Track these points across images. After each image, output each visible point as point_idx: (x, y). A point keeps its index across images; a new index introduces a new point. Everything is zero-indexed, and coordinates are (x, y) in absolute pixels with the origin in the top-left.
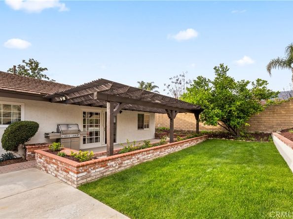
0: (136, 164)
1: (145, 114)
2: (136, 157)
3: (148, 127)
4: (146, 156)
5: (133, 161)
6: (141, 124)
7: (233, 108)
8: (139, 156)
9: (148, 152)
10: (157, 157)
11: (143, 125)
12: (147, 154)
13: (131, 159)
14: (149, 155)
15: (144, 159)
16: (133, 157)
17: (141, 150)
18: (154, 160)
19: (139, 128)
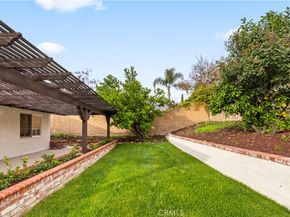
0: (32, 206)
1: (35, 114)
2: (33, 190)
3: (39, 133)
4: (52, 183)
5: (25, 201)
6: (26, 129)
7: (143, 112)
8: (38, 187)
9: (56, 175)
10: (70, 179)
11: (30, 131)
12: (54, 179)
13: (20, 198)
14: (59, 179)
15: (48, 190)
16: (26, 194)
17: (43, 174)
18: (67, 185)
19: (22, 135)
